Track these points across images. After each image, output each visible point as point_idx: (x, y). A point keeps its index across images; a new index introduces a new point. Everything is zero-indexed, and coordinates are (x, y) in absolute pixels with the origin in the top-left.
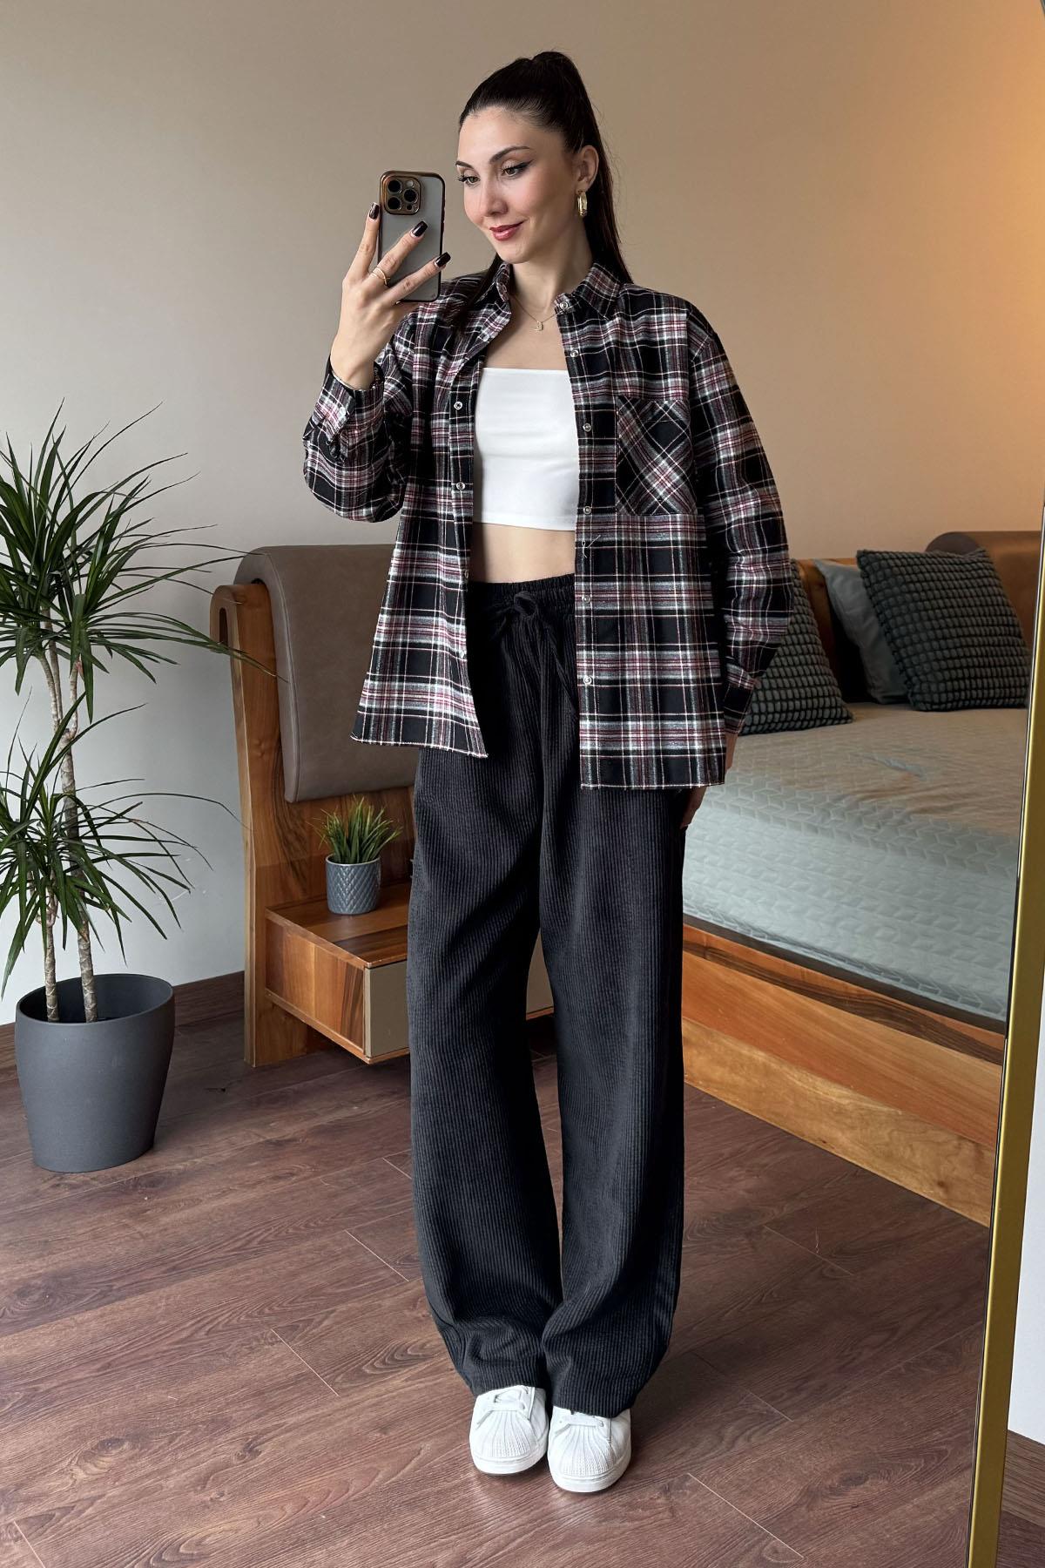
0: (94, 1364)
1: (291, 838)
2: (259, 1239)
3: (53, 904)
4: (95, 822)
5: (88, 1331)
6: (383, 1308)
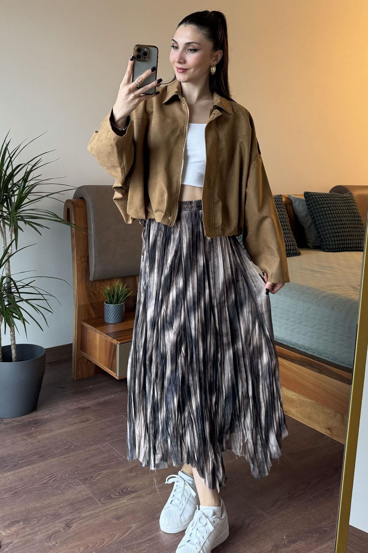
1: (91, 294)
2: (74, 445)
3: (1, 318)
6: (120, 472)
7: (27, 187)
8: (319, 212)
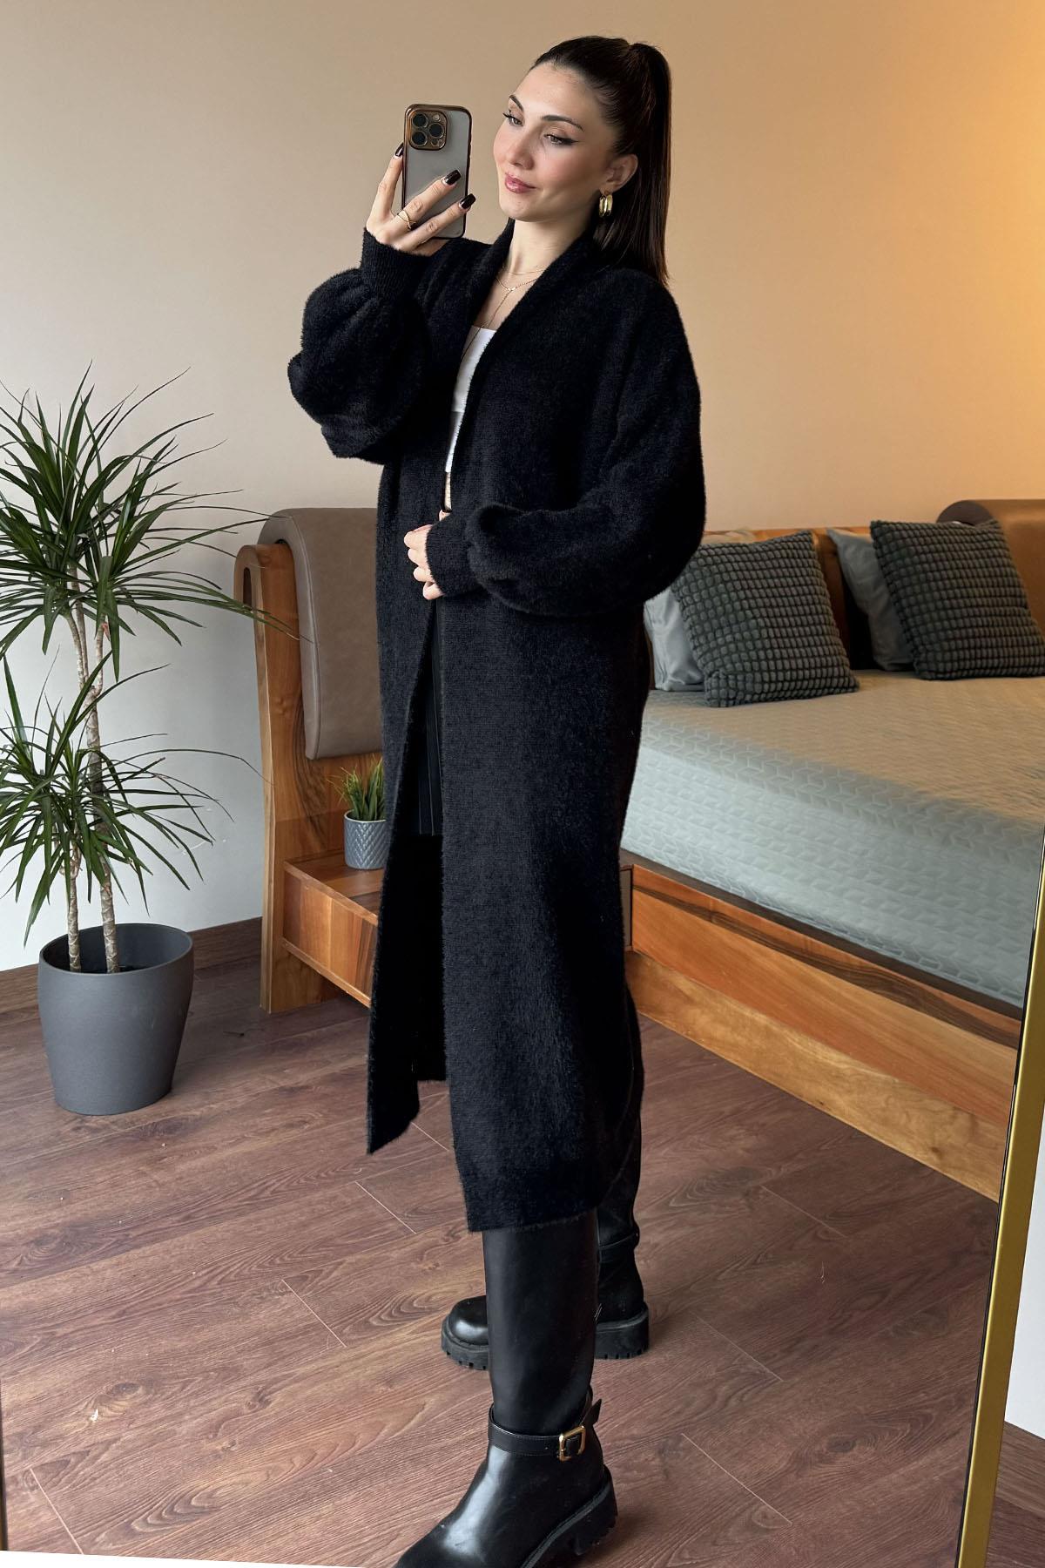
0: (110, 1312)
1: (311, 793)
3: (77, 857)
4: (120, 777)
5: (104, 1279)
6: (391, 1260)
7: (140, 516)
8: (909, 575)
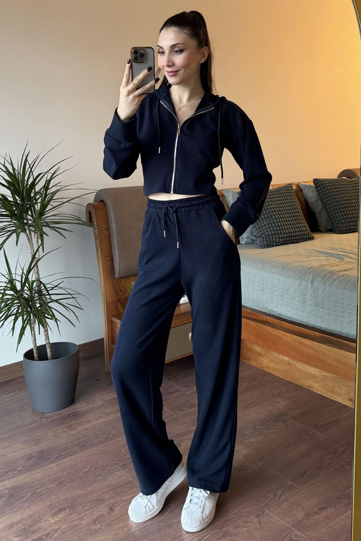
0: (55, 482)
1: (118, 290)
2: (112, 434)
3: (34, 319)
5: (53, 470)
7: (49, 194)
8: (328, 197)
